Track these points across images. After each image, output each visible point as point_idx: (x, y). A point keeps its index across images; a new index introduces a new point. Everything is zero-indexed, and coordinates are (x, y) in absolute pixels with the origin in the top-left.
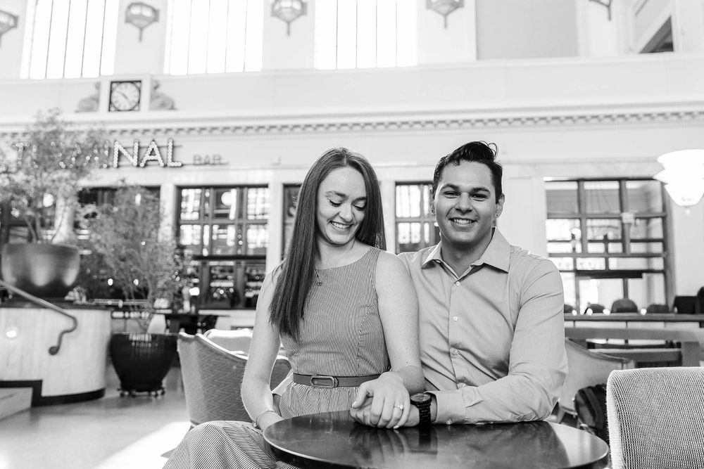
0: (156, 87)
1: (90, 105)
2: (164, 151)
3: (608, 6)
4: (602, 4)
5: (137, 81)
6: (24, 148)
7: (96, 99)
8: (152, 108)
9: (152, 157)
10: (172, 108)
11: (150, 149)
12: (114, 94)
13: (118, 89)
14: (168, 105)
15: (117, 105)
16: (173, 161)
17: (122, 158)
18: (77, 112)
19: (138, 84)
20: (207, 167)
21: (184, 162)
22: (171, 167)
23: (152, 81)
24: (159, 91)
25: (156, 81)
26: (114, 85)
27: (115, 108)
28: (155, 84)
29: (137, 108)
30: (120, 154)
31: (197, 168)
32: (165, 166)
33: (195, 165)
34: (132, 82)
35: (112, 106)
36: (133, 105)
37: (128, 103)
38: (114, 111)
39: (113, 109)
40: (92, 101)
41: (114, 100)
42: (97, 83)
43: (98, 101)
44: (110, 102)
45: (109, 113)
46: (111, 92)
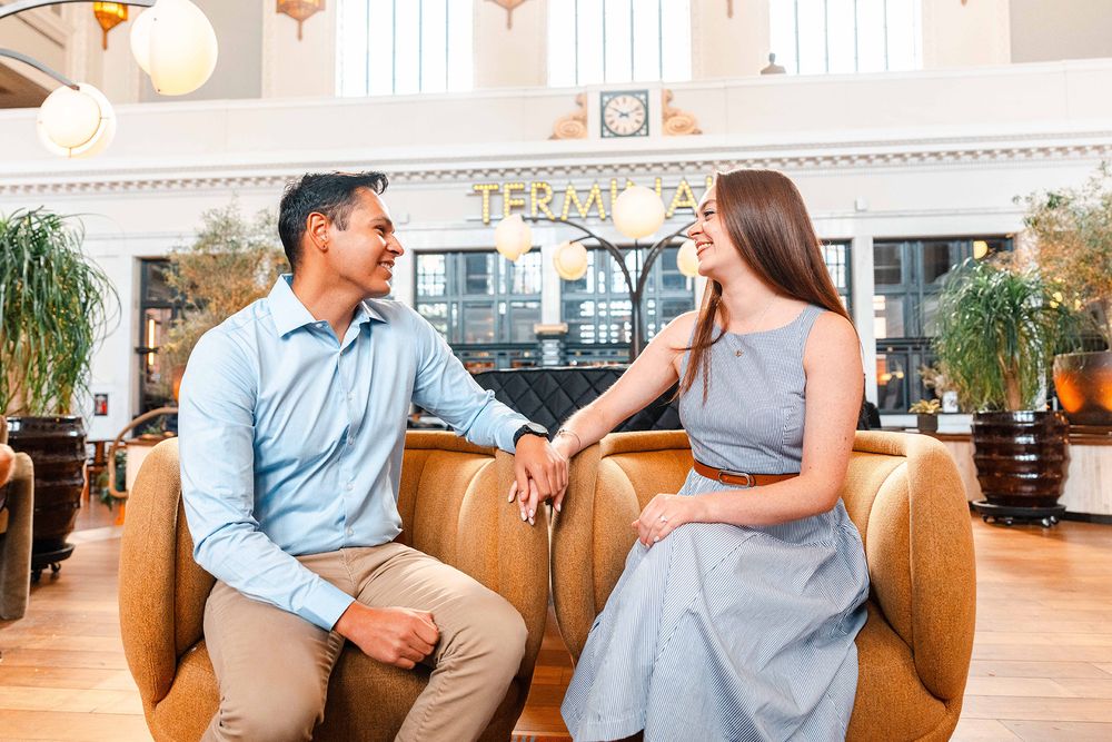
0: (669, 100)
1: (573, 127)
5: (640, 92)
6: (490, 192)
7: (582, 120)
8: (667, 132)
9: (684, 204)
10: (696, 131)
11: (680, 192)
12: (608, 111)
13: (612, 104)
14: (687, 126)
15: (613, 127)
18: (550, 138)
19: (643, 97)
23: (663, 90)
24: (674, 105)
25: (669, 91)
26: (606, 98)
27: (611, 132)
28: (666, 95)
29: (643, 132)
34: (631, 93)
35: (605, 128)
36: (637, 126)
37: (629, 125)
38: (609, 137)
39: (606, 133)
40: (575, 122)
41: (608, 120)
42: (580, 95)
43: (584, 121)
44: (603, 123)
45: (603, 140)
46: (603, 108)
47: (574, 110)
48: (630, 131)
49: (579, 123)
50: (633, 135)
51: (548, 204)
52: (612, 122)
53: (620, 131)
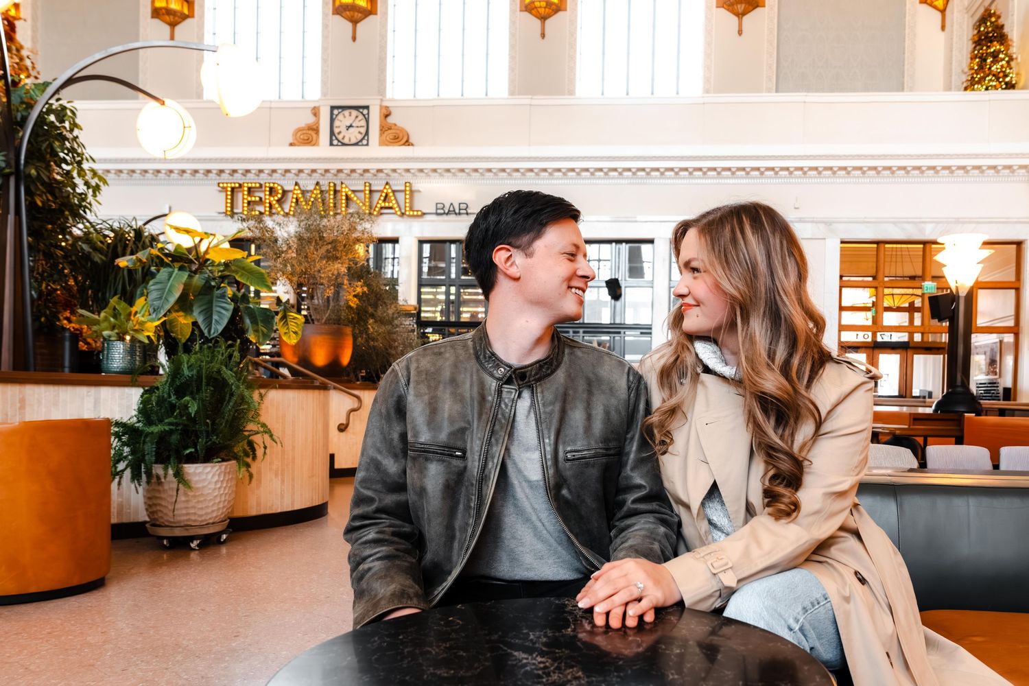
0: (387, 116)
1: (307, 136)
2: (401, 196)
3: (943, 11)
4: (935, 7)
6: (233, 189)
7: (315, 129)
8: (383, 143)
9: (387, 204)
10: (407, 143)
11: (384, 194)
12: (337, 123)
13: (340, 117)
14: (400, 138)
15: (340, 137)
16: (411, 209)
17: (351, 203)
18: (291, 145)
19: (365, 112)
20: (452, 217)
21: (424, 211)
22: (409, 216)
23: (381, 107)
24: (390, 120)
25: (387, 107)
26: (336, 112)
28: (385, 111)
29: (365, 142)
30: (348, 198)
31: (440, 218)
32: (403, 214)
33: (437, 214)
34: (356, 108)
35: (334, 138)
36: (360, 137)
37: (354, 135)
38: (337, 145)
39: (335, 142)
40: (310, 132)
41: (336, 131)
42: (314, 108)
43: (317, 131)
44: (332, 133)
45: (332, 147)
46: (332, 121)
47: (310, 119)
48: (354, 141)
49: (313, 133)
50: (356, 144)
51: (278, 201)
52: (339, 133)
53: (346, 141)
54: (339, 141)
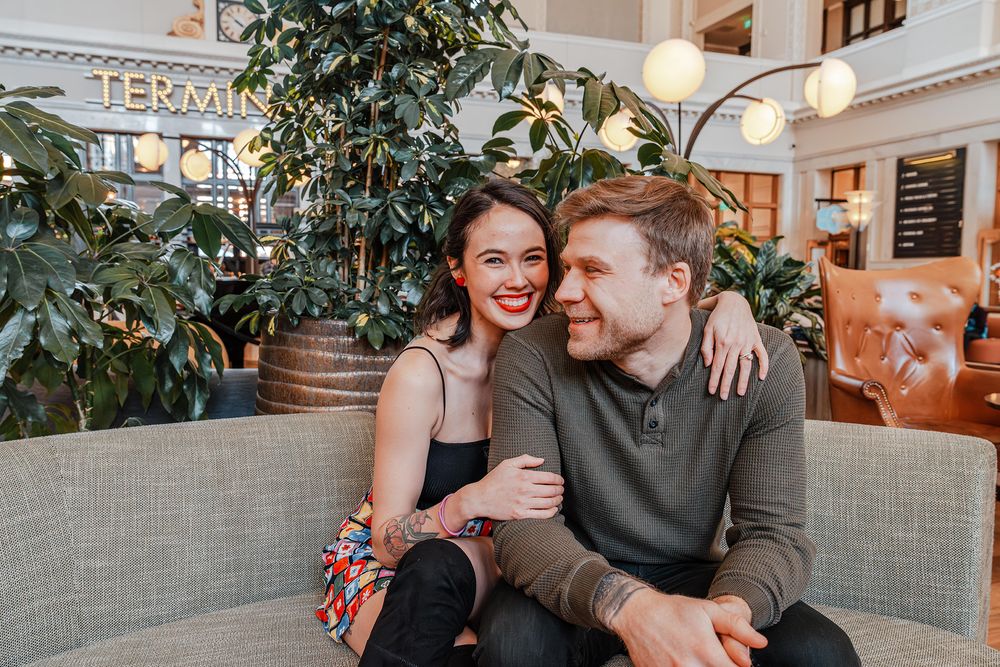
1: (190, 27)
6: (110, 78)
7: (199, 21)
12: (224, 17)
13: (228, 12)
15: (228, 33)
26: (221, 5)
38: (225, 41)
39: (222, 37)
40: (193, 23)
41: (223, 26)
44: (219, 27)
45: (220, 43)
46: (219, 15)
49: (196, 25)
51: (168, 96)
52: (226, 28)
53: (234, 38)
54: (226, 37)
